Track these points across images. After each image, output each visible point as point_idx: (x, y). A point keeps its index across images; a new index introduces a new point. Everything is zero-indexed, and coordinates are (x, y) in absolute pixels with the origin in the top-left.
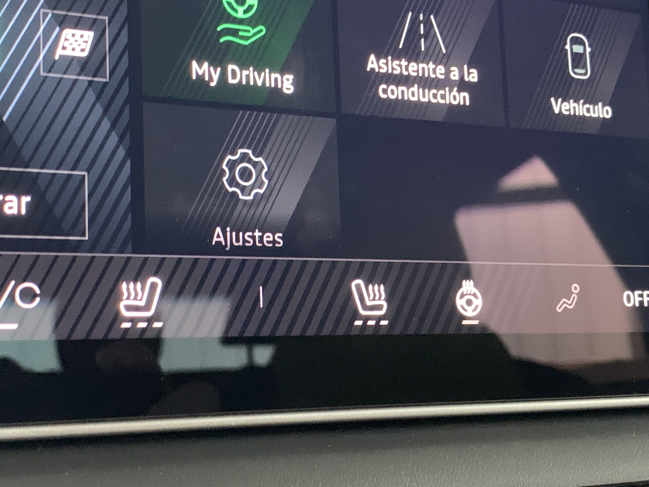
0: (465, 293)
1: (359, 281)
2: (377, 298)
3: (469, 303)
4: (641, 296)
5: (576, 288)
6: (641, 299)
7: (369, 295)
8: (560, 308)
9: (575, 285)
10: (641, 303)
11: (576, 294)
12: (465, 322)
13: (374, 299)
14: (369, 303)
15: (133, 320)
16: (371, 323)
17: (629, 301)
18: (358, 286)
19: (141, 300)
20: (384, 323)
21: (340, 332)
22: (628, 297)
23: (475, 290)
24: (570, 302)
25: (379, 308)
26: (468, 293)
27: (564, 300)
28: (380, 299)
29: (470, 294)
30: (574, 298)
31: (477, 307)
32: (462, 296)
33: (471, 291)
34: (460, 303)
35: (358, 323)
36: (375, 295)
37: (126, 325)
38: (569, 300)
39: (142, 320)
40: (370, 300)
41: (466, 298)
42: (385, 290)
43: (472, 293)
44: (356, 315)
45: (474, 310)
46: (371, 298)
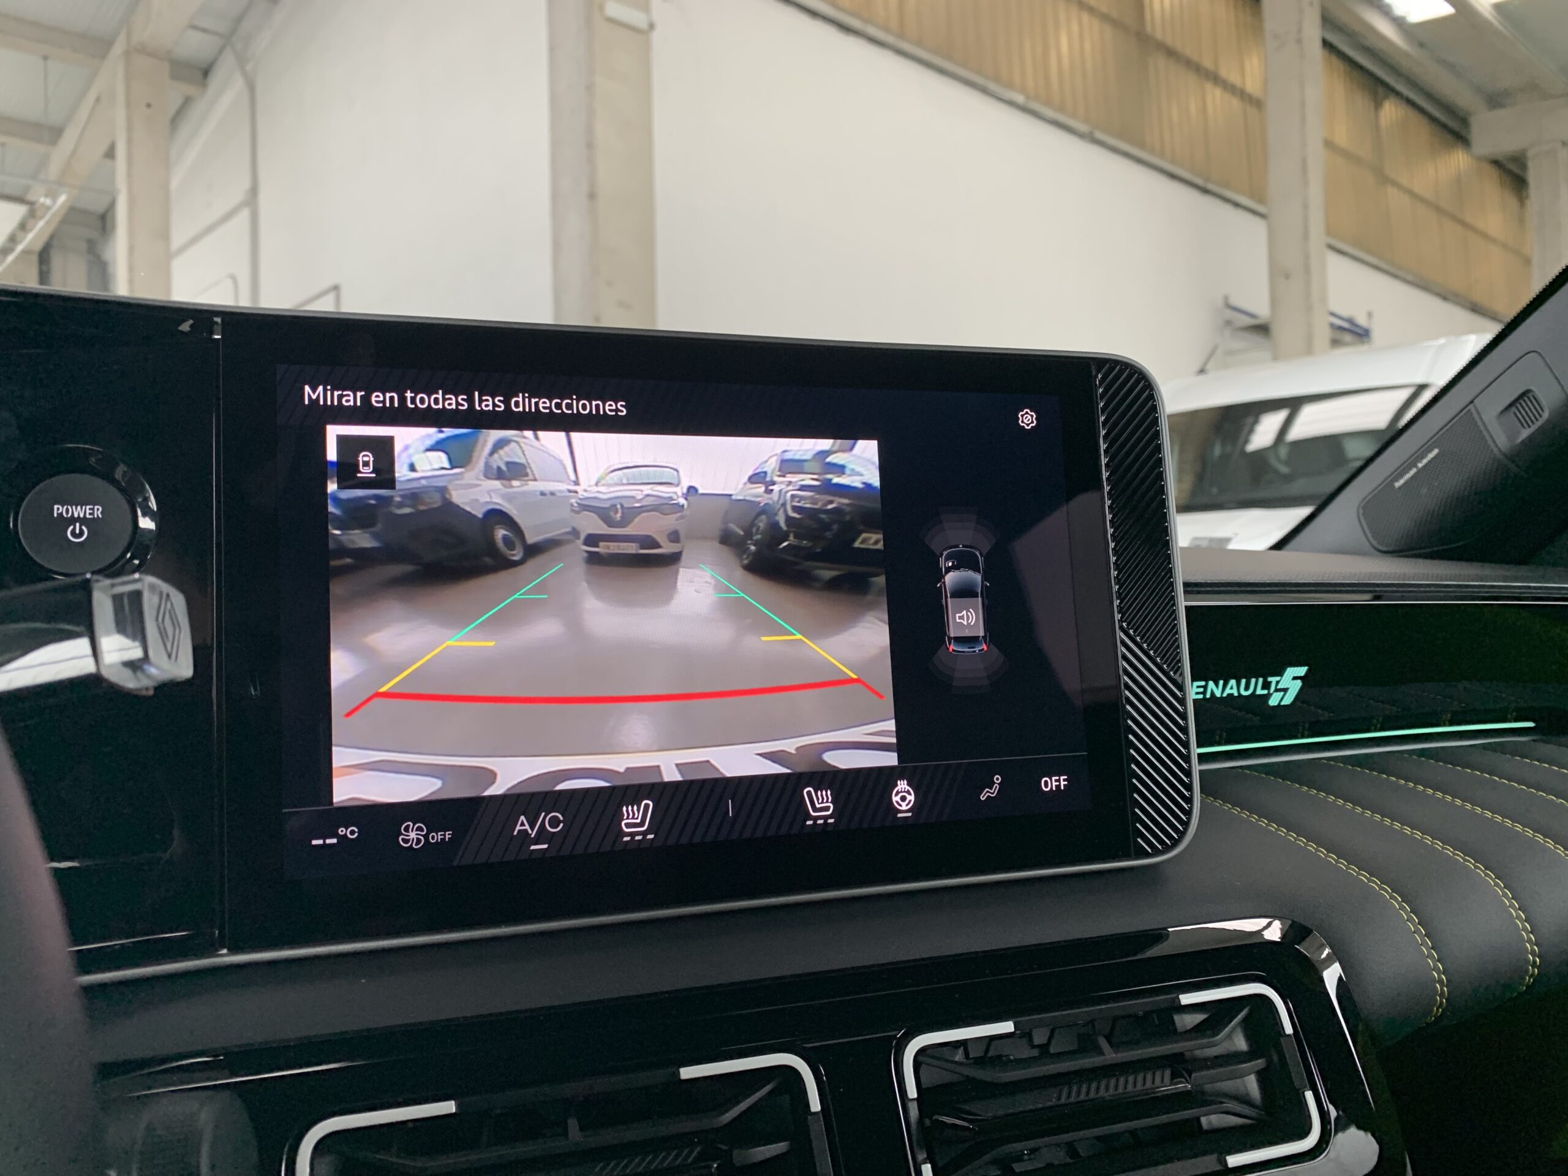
0: (900, 791)
1: (810, 789)
2: (825, 801)
3: (903, 799)
4: (1058, 781)
5: (997, 779)
6: (1058, 783)
7: (818, 799)
8: (983, 797)
9: (997, 776)
10: (1058, 787)
11: (998, 784)
12: (900, 815)
13: (822, 802)
14: (818, 806)
15: (632, 835)
16: (820, 822)
17: (1046, 786)
18: (809, 793)
19: (637, 818)
20: (831, 821)
21: (795, 830)
22: (1046, 782)
23: (908, 788)
24: (992, 791)
25: (827, 809)
26: (903, 790)
27: (987, 789)
28: (827, 802)
29: (904, 792)
30: (996, 787)
31: (910, 801)
32: (897, 793)
33: (905, 788)
34: (896, 799)
35: (809, 823)
36: (823, 799)
37: (626, 839)
38: (991, 789)
39: (638, 833)
40: (819, 803)
41: (901, 794)
42: (831, 795)
43: (906, 790)
44: (808, 816)
45: (907, 805)
46: (820, 801)
